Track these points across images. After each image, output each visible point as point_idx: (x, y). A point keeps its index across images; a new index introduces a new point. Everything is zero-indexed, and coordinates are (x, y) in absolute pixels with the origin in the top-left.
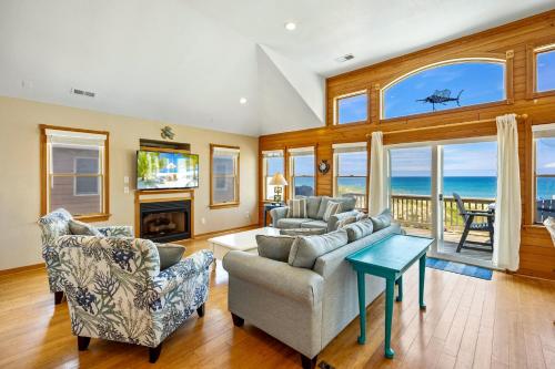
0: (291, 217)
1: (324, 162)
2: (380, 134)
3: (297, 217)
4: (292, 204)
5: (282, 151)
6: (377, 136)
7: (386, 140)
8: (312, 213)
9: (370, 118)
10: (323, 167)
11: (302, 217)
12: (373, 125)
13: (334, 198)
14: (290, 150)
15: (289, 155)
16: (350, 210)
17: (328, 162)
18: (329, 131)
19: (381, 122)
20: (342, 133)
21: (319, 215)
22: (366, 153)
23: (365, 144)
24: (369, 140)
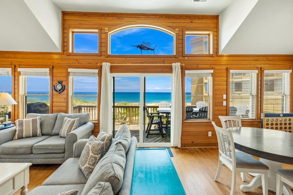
0: (21, 138)
1: (60, 82)
2: (109, 64)
3: (28, 137)
4: (21, 124)
5: (9, 70)
6: (106, 66)
7: (113, 69)
8: (46, 130)
9: (101, 52)
10: (59, 87)
11: (35, 136)
12: (103, 58)
13: (70, 114)
14: (19, 70)
15: (19, 73)
16: (85, 123)
17: (64, 83)
18: (65, 57)
19: (109, 56)
20: (77, 60)
21: (55, 131)
22: (97, 78)
23: (97, 71)
24: (100, 68)
